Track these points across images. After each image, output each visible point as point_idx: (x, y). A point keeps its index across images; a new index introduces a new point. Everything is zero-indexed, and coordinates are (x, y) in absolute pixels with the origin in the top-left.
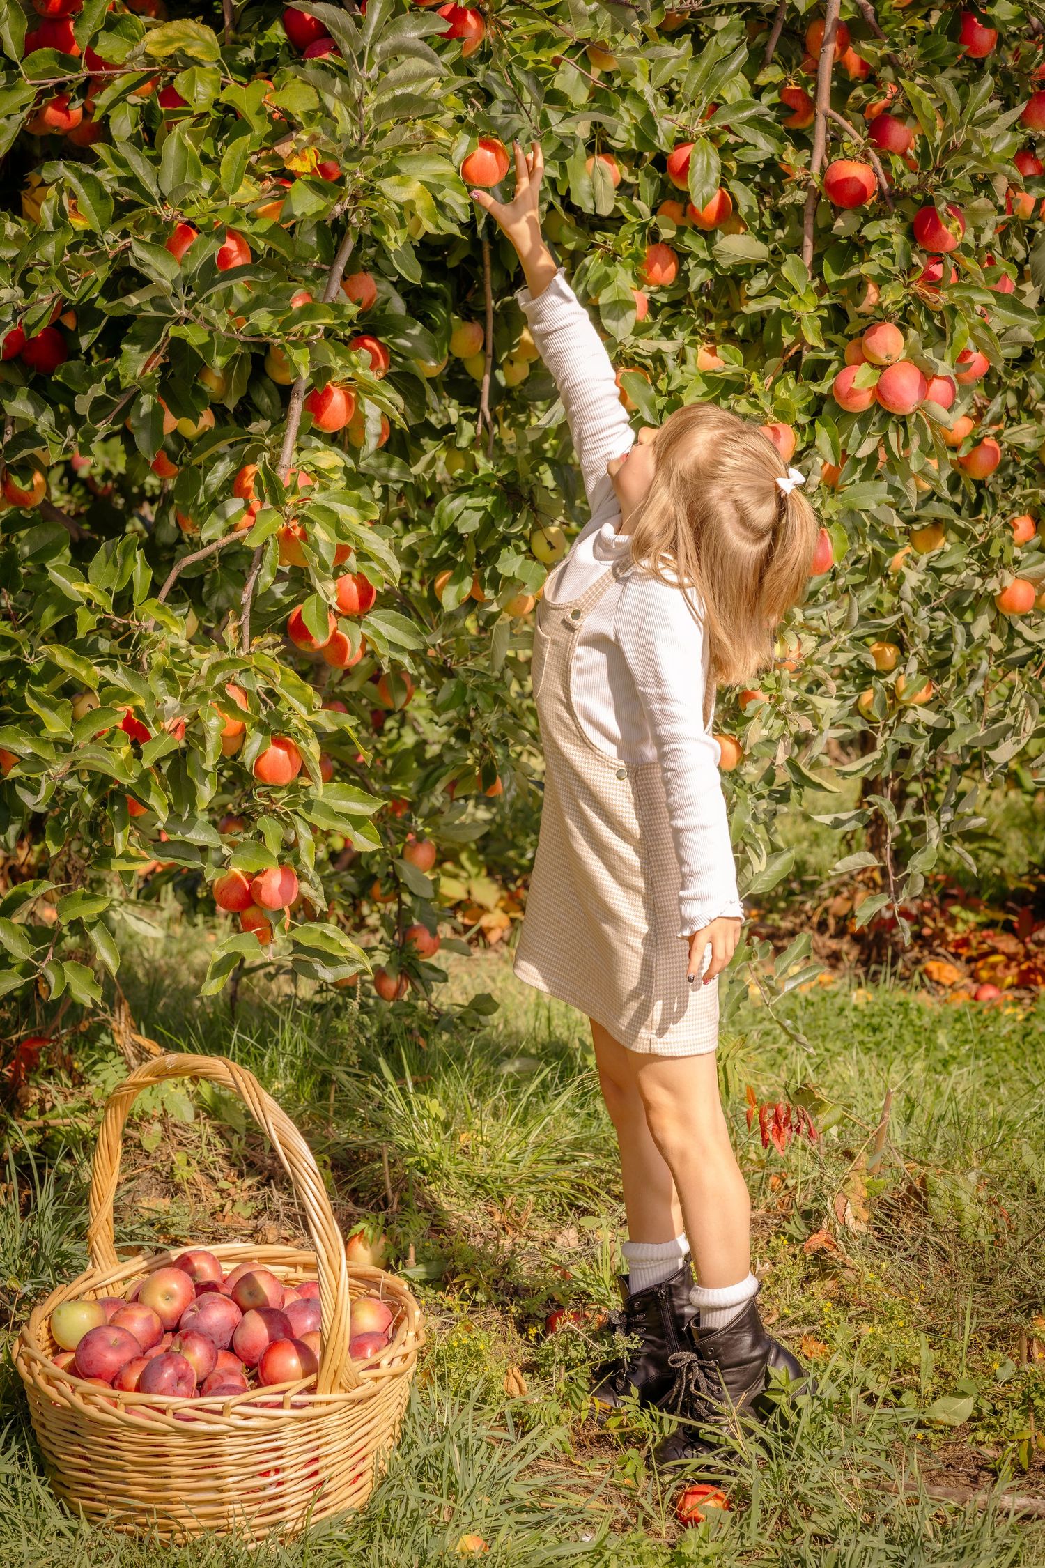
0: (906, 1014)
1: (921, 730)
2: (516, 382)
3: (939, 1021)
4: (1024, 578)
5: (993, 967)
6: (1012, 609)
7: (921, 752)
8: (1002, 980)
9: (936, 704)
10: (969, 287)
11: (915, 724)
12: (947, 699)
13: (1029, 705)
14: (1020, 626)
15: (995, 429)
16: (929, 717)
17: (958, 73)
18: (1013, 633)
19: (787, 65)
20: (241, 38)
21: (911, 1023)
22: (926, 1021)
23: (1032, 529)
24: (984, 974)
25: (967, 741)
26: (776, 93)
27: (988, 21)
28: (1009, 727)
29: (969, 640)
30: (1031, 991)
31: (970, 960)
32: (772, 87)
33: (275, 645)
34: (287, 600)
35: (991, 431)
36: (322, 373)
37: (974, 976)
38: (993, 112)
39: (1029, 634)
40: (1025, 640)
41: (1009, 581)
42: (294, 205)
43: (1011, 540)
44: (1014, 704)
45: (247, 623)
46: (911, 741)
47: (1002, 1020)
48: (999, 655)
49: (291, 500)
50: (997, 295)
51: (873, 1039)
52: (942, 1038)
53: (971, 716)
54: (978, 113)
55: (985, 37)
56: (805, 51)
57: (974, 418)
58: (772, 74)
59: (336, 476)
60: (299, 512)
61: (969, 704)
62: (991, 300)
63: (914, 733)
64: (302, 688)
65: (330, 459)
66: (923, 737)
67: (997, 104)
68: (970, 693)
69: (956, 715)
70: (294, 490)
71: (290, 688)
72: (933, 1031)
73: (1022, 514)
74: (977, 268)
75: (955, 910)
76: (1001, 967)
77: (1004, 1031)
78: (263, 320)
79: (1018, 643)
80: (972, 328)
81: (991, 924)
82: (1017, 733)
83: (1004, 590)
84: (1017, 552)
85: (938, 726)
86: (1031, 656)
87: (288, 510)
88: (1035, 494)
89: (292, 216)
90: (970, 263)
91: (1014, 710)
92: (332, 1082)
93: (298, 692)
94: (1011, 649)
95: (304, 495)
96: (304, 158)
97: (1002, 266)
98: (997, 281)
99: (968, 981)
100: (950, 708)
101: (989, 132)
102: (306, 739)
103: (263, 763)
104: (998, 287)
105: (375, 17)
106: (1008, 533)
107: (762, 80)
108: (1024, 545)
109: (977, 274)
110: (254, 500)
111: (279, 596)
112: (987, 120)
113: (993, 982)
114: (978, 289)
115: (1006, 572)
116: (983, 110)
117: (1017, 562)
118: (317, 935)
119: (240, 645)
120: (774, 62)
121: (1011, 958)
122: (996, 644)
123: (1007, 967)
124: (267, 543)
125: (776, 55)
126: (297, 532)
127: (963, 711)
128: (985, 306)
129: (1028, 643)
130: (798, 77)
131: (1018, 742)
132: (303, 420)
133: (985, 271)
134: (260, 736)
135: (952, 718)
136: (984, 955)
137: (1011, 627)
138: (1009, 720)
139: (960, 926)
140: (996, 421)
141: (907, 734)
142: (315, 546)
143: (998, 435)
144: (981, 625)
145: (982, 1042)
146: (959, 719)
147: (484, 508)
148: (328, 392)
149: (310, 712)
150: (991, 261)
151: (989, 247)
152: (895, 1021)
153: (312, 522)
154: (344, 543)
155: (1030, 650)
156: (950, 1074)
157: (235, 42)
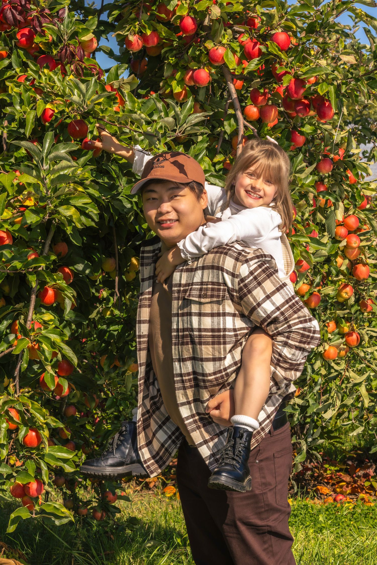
0: (307, 509)
1: (296, 407)
2: (131, 280)
3: (319, 511)
4: (333, 346)
5: (342, 487)
6: (329, 358)
7: (297, 416)
8: (346, 492)
9: (302, 396)
10: (299, 236)
11: (294, 404)
12: (306, 394)
13: (337, 395)
14: (333, 364)
15: (318, 288)
16: (299, 401)
17: (292, 153)
18: (330, 367)
19: (225, 154)
20: (10, 154)
21: (309, 512)
22: (315, 511)
23: (335, 327)
24: (338, 490)
25: (315, 410)
26: (221, 165)
27: (302, 133)
28: (330, 404)
29: (313, 371)
30: (356, 495)
31: (333, 485)
32: (219, 163)
33: (28, 392)
34: (39, 371)
35: (316, 290)
36: (42, 284)
37: (334, 491)
38: (304, 167)
39: (336, 367)
40: (335, 370)
41: (327, 347)
42: (27, 219)
43: (327, 331)
44: (332, 395)
45: (18, 383)
46: (293, 411)
47: (344, 509)
48: (325, 376)
49: (32, 334)
50: (310, 238)
51: (294, 520)
52: (321, 518)
53: (316, 400)
54: (298, 168)
55: (301, 139)
56: (232, 147)
57: (309, 285)
58: (219, 158)
59: (51, 323)
60: (36, 339)
61: (315, 395)
62: (308, 240)
63: (294, 409)
64: (41, 409)
65: (48, 316)
66: (297, 410)
67: (304, 164)
68: (315, 391)
69: (310, 400)
70: (33, 330)
71: (36, 409)
72: (318, 515)
73: (330, 321)
74: (303, 228)
75: (326, 466)
76: (345, 487)
77: (345, 513)
78: (18, 264)
79: (332, 371)
80: (301, 252)
81: (341, 470)
82: (334, 406)
83: (325, 351)
84: (329, 336)
85: (303, 405)
86: (337, 376)
87: (32, 338)
88: (335, 313)
89: (27, 223)
90: (300, 226)
91: (332, 397)
92: (73, 557)
93: (39, 411)
94: (330, 373)
95: (38, 332)
96: (31, 200)
97: (313, 226)
98: (311, 233)
99: (332, 493)
100: (308, 397)
101: (303, 176)
102: (43, 429)
103: (27, 439)
104: (312, 235)
105: (47, 145)
106: (326, 328)
107: (215, 160)
108: (332, 333)
109: (302, 230)
110: (19, 335)
111: (36, 370)
112: (301, 171)
113: (342, 493)
114: (303, 236)
115: (326, 344)
116: (300, 167)
117: (330, 339)
118: (52, 507)
119: (16, 392)
120: (220, 153)
121: (348, 484)
122: (323, 372)
123: (347, 487)
124: (23, 351)
125: (220, 150)
126: (36, 347)
127: (312, 399)
128: (307, 243)
129: (336, 371)
130: (230, 158)
131: (334, 410)
132: (36, 302)
133: (306, 229)
134: (25, 428)
135: (308, 401)
136: (338, 483)
137: (329, 365)
138: (331, 401)
139: (329, 472)
140: (318, 285)
141: (291, 409)
142: (43, 352)
143: (319, 291)
144: (318, 364)
145: (336, 519)
146: (311, 402)
147: (117, 330)
148: (47, 291)
149: (45, 419)
150: (308, 225)
151: (307, 219)
152: (303, 512)
153: (41, 343)
154: (54, 350)
155: (337, 373)
156: (322, 534)
157: (7, 156)
